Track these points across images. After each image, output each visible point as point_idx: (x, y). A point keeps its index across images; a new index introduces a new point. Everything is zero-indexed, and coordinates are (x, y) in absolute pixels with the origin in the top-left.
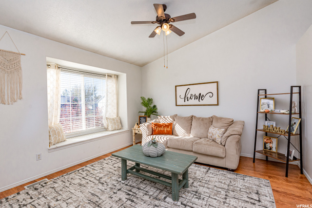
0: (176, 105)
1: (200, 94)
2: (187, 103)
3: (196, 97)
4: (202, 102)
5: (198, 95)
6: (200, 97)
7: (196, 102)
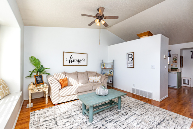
0: (63, 65)
1: (79, 59)
2: (71, 64)
3: (77, 61)
4: (80, 64)
5: (78, 59)
6: (79, 61)
7: (77, 63)
